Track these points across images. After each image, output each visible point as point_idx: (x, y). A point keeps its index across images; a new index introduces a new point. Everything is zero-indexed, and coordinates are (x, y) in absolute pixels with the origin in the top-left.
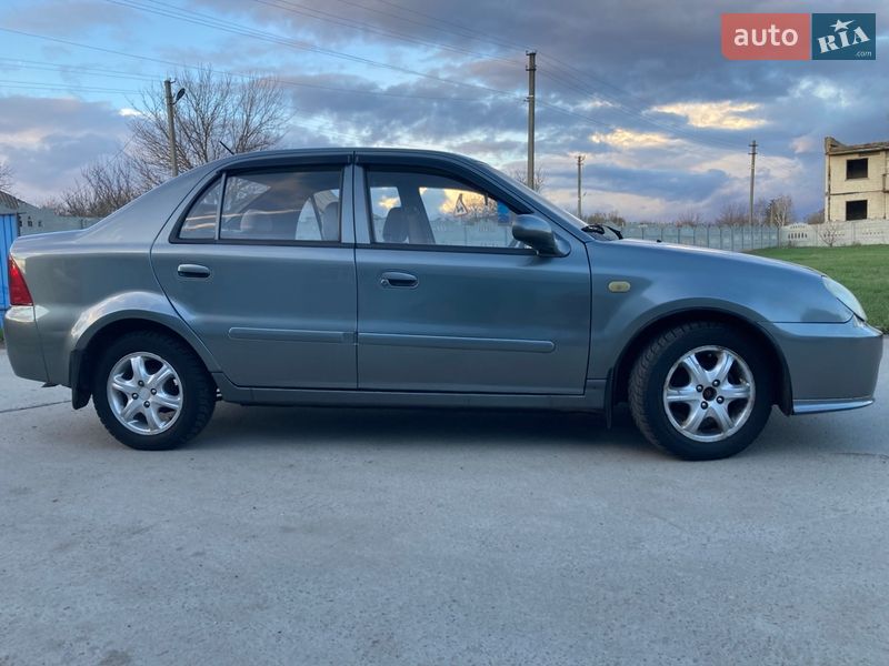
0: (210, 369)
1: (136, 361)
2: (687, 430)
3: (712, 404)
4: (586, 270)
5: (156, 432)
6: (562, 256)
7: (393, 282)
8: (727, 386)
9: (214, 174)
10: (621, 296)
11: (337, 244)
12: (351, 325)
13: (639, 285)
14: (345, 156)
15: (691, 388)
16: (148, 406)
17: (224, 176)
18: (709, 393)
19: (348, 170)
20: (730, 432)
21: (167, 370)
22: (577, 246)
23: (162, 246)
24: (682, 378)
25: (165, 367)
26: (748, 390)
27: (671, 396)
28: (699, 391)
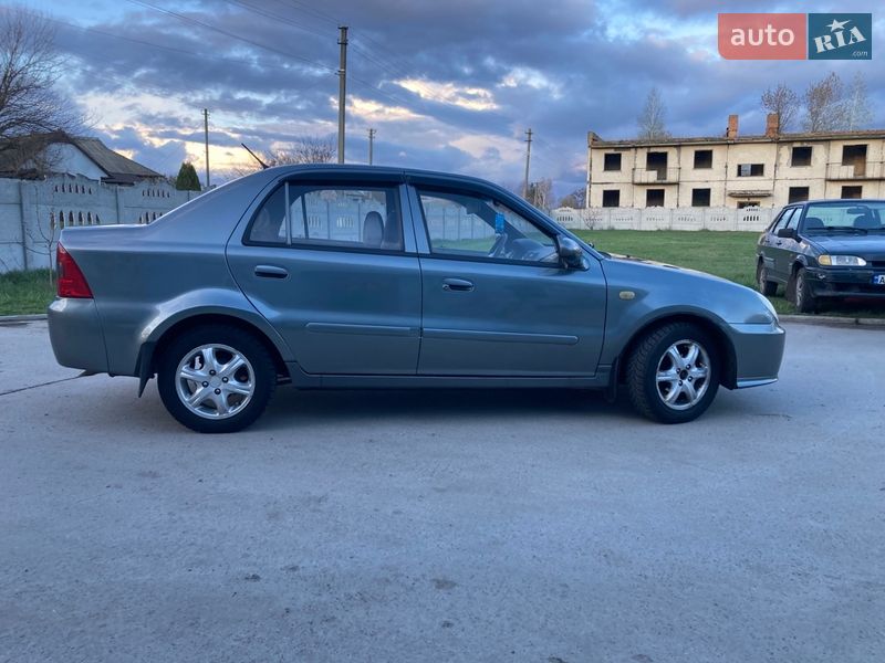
0: (284, 359)
1: (208, 352)
2: (669, 401)
3: (685, 382)
4: (601, 282)
5: (225, 416)
6: (585, 270)
7: (453, 287)
8: (695, 370)
9: (276, 183)
10: (628, 302)
11: (402, 253)
12: (416, 322)
13: (640, 295)
14: (399, 175)
15: (673, 371)
16: (218, 393)
17: (287, 185)
18: (683, 374)
19: (402, 188)
20: (694, 402)
21: (239, 360)
22: (595, 263)
23: (236, 247)
24: (667, 364)
25: (237, 357)
26: (706, 372)
27: (661, 377)
28: (677, 373)
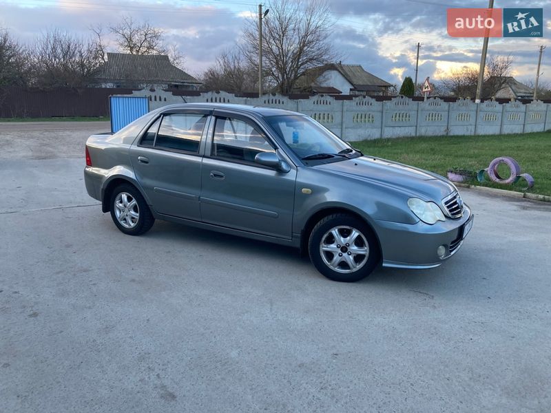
0: (148, 204)
1: (124, 196)
2: (331, 265)
3: (345, 255)
5: (130, 227)
6: (287, 172)
7: (216, 176)
8: (354, 248)
11: (198, 154)
12: (198, 193)
15: (334, 246)
16: (127, 216)
17: (162, 116)
18: (344, 249)
20: (354, 270)
21: (134, 202)
24: (330, 240)
26: (366, 251)
28: (338, 247)
